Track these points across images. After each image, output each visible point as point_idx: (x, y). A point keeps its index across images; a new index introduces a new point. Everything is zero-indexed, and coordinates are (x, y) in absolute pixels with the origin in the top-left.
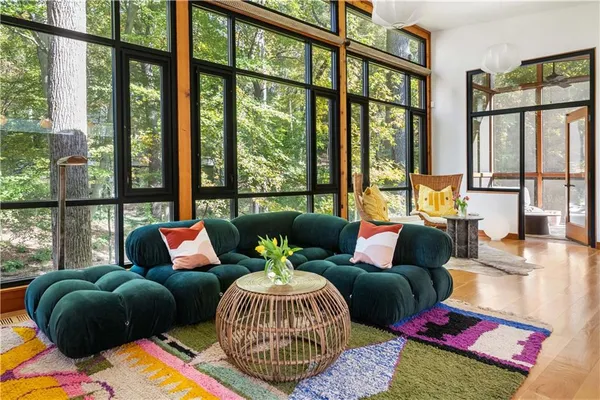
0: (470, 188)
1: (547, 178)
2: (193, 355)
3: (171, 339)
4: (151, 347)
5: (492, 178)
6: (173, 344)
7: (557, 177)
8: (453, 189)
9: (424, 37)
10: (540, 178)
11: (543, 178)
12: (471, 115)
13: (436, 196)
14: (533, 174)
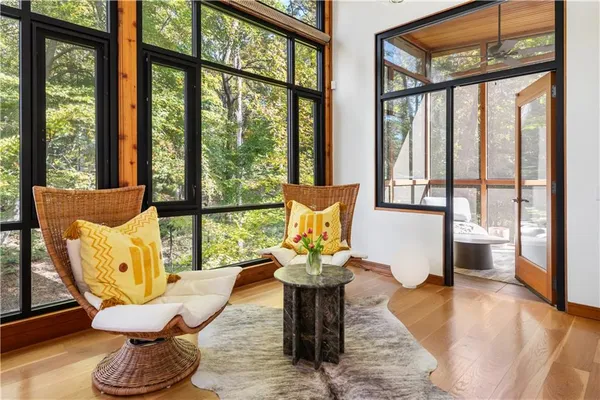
0: (379, 203)
1: (493, 187)
5: (428, 187)
7: (504, 185)
8: (342, 208)
10: (483, 186)
11: (487, 187)
12: (381, 99)
13: (311, 217)
14: (475, 181)
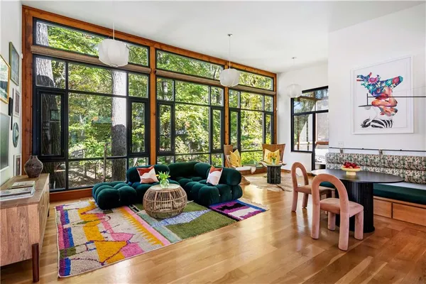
0: (292, 150)
2: (138, 211)
3: (134, 206)
4: (128, 209)
6: (135, 208)
8: (280, 151)
9: (273, 76)
12: (293, 115)
